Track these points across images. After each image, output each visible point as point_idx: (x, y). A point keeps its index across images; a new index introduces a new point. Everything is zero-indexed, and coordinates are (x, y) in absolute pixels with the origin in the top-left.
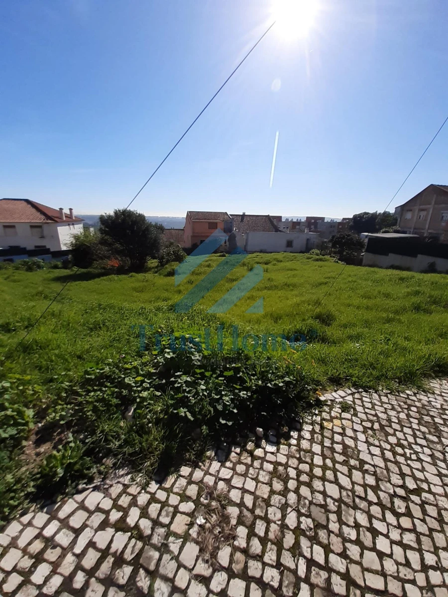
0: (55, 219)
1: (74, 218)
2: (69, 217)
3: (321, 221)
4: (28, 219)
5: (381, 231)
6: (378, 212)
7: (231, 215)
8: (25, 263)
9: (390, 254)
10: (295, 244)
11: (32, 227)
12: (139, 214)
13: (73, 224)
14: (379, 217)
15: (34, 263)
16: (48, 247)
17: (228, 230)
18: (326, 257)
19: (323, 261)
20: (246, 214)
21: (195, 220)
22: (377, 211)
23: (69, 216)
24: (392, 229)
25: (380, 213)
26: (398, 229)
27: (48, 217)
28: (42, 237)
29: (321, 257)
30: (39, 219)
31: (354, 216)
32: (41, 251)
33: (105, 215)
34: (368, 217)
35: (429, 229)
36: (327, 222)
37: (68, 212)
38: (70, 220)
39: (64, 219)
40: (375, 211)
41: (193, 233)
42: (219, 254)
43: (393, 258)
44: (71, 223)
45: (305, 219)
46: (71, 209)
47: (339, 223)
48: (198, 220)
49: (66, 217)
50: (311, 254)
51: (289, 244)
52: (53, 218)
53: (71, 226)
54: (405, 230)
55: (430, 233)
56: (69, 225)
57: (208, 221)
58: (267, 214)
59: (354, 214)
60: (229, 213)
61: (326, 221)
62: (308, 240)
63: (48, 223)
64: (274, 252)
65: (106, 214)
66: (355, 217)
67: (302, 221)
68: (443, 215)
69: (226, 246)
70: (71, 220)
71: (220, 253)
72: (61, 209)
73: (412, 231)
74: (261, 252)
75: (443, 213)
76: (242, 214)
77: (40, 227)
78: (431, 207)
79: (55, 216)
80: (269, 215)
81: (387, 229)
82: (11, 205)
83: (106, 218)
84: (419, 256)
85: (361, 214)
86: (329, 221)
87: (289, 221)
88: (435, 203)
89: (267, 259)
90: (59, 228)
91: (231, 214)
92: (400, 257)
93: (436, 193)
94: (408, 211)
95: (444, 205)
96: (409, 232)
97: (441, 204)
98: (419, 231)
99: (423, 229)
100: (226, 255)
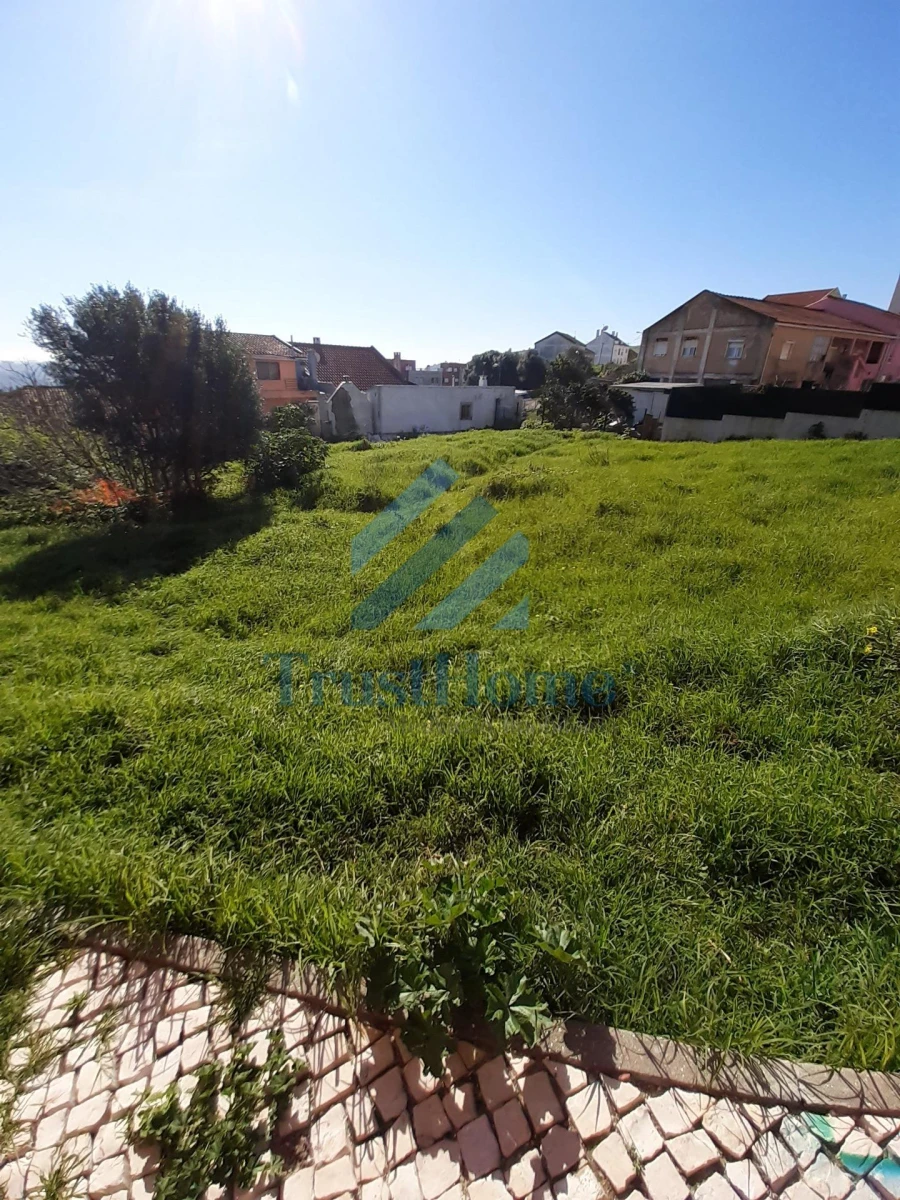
9: (724, 417)
10: (474, 411)
34: (500, 360)
35: (705, 372)
43: (729, 423)
51: (465, 412)
54: (656, 376)
55: (706, 381)
62: (497, 401)
68: (732, 346)
69: (330, 423)
73: (670, 377)
75: (730, 343)
78: (708, 334)
84: (789, 415)
88: (716, 326)
92: (747, 420)
93: (716, 307)
94: (658, 340)
95: (732, 329)
96: (666, 380)
97: (727, 327)
98: (684, 377)
99: (693, 373)
100: (373, 444)
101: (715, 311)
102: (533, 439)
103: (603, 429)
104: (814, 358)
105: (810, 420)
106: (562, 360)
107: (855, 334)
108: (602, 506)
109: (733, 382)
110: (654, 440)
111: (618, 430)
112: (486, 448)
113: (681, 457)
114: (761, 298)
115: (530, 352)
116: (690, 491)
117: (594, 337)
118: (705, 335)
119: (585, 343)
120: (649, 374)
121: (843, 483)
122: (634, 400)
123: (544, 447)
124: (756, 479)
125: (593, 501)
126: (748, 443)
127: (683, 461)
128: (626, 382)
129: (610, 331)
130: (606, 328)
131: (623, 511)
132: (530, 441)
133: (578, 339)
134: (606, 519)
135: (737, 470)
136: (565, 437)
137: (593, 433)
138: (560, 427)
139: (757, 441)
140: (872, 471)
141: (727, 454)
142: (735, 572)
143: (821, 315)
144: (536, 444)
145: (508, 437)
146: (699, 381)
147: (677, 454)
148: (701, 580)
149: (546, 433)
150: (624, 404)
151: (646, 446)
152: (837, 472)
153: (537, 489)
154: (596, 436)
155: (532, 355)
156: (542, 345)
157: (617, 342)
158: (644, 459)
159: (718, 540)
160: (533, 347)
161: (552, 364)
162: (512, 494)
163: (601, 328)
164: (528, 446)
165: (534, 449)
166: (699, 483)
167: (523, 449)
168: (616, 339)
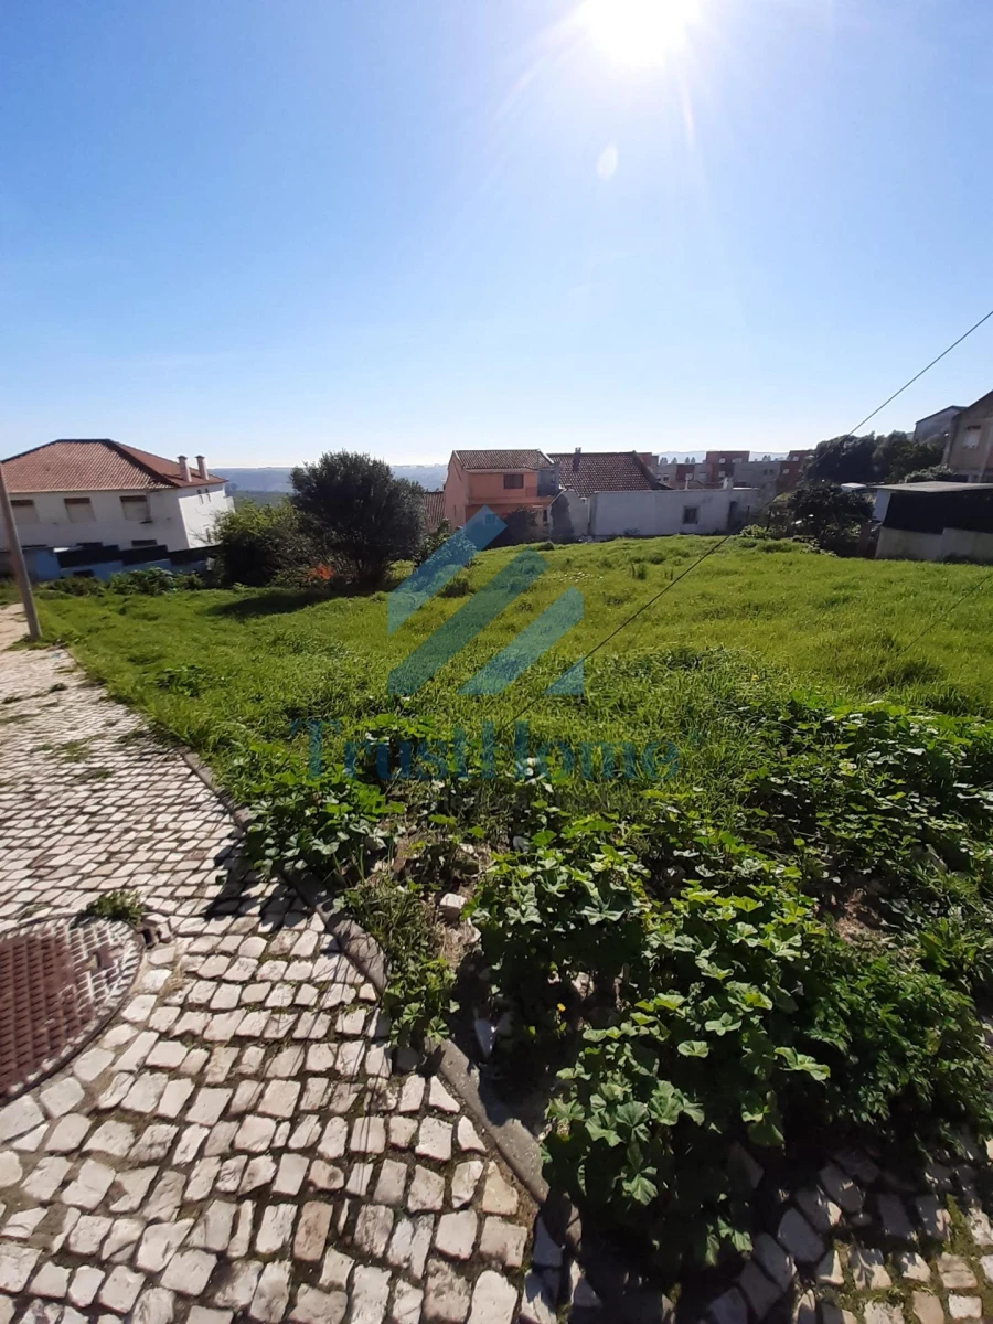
0: (173, 480)
1: (207, 478)
2: (200, 474)
3: (740, 460)
4: (116, 482)
5: (907, 477)
6: (876, 435)
7: (550, 456)
8: (138, 579)
9: (945, 531)
10: (703, 515)
11: (124, 499)
12: (375, 462)
13: (207, 491)
14: (881, 446)
15: (154, 578)
16: (160, 543)
17: (546, 490)
18: (782, 541)
19: (784, 551)
20: (583, 451)
21: (473, 471)
22: (873, 433)
23: (198, 474)
24: (932, 471)
25: (880, 438)
26: (946, 472)
27: (157, 477)
28: (148, 521)
29: (771, 542)
30: (138, 482)
31: (819, 445)
32: (148, 552)
33: (303, 466)
34: (853, 447)
36: (755, 463)
37: (196, 467)
38: (200, 481)
39: (190, 479)
40: (868, 433)
41: (471, 498)
42: (537, 545)
43: (952, 538)
44: (202, 489)
45: (704, 458)
46: (200, 459)
47: (784, 464)
48: (477, 471)
49: (193, 475)
50: (745, 536)
51: (690, 515)
52: (168, 480)
53: (204, 496)
54: (963, 473)
56: (199, 492)
57: (503, 470)
58: (631, 451)
59: (820, 441)
60: (545, 453)
61: (751, 459)
62: (733, 505)
63: (158, 490)
64: (658, 536)
65: (306, 464)
66: (822, 447)
67: (697, 462)
69: (547, 525)
70: (203, 482)
71: (540, 541)
72: (182, 458)
73: (980, 475)
74: (628, 535)
76: (573, 452)
77: (142, 499)
79: (169, 473)
80: (634, 452)
81: (920, 474)
82: (77, 454)
83: (306, 473)
85: (836, 439)
86: (760, 459)
87: (669, 462)
89: (655, 550)
90: (182, 501)
91: (550, 452)
92: (971, 535)
94: (969, 428)
100: (554, 546)
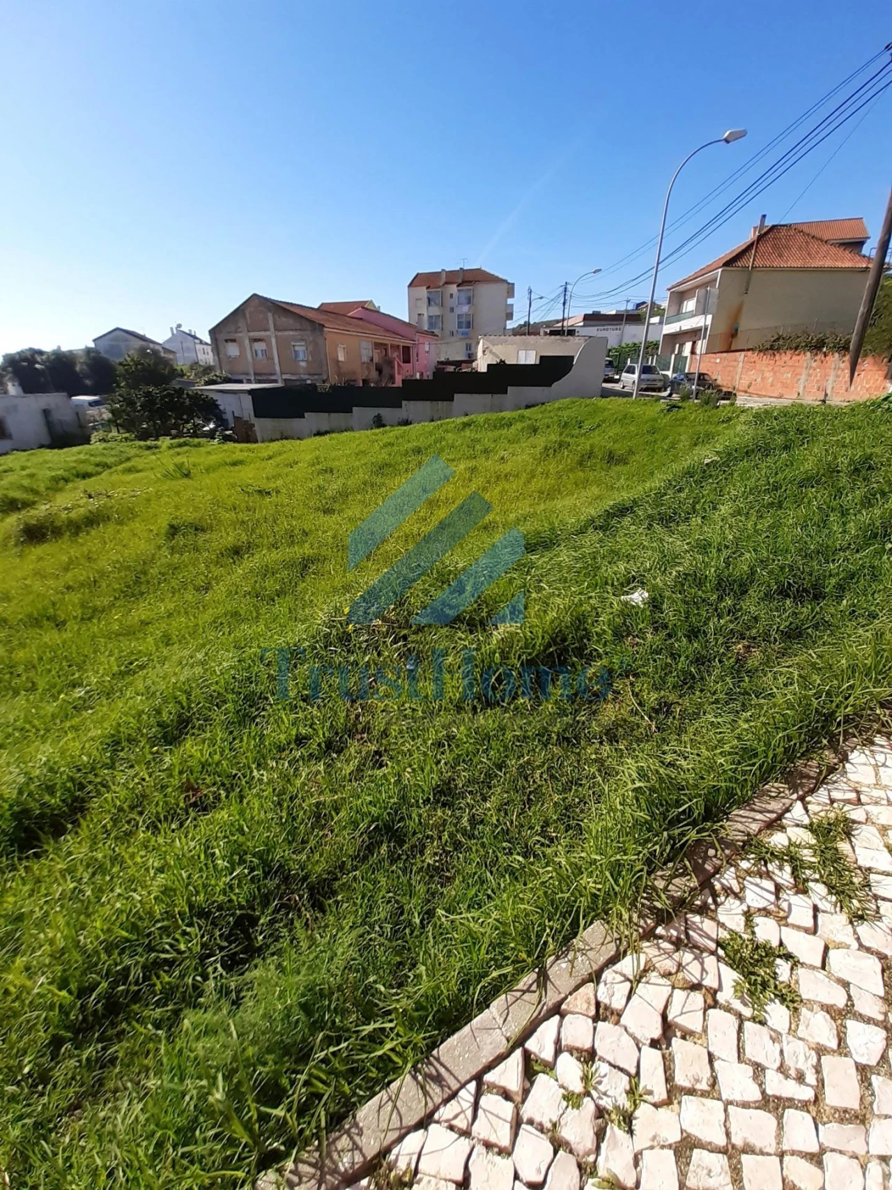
10: (11, 427)
35: (282, 373)
43: (312, 420)
55: (285, 380)
68: (296, 348)
75: (294, 346)
78: (271, 336)
84: (355, 410)
88: (277, 329)
93: (270, 311)
94: (226, 341)
95: (291, 333)
96: (249, 381)
97: (285, 330)
98: (265, 378)
99: (272, 374)
101: (270, 315)
102: (103, 455)
103: (195, 435)
104: (365, 359)
105: (372, 412)
106: (132, 360)
107: (388, 340)
108: (172, 526)
109: (309, 382)
110: (248, 442)
111: (211, 435)
112: (32, 476)
113: (270, 458)
114: (316, 306)
115: (88, 351)
116: (268, 493)
117: (170, 335)
118: (269, 337)
119: (161, 342)
120: (229, 376)
121: (388, 465)
122: (218, 403)
123: (121, 462)
124: (326, 471)
125: (163, 523)
126: (327, 437)
127: (271, 461)
128: (207, 383)
129: (185, 329)
130: (179, 326)
131: (198, 529)
132: (98, 459)
133: (148, 336)
134: (180, 540)
135: (313, 465)
136: (149, 448)
137: (182, 440)
138: (144, 436)
139: (334, 435)
140: (407, 452)
141: (306, 450)
142: (305, 565)
143: (361, 323)
144: (110, 460)
145: (69, 456)
146: (280, 381)
147: (265, 455)
148: (271, 585)
149: (124, 447)
150: (209, 408)
151: (237, 450)
152: (383, 456)
153: (92, 521)
154: (185, 444)
155: (93, 354)
156: (105, 342)
157: (197, 341)
158: (235, 464)
159: (291, 539)
160: (92, 345)
161: (121, 364)
162: (57, 532)
163: (174, 326)
164: (97, 465)
165: (106, 466)
166: (280, 482)
167: (90, 469)
168: (195, 337)
